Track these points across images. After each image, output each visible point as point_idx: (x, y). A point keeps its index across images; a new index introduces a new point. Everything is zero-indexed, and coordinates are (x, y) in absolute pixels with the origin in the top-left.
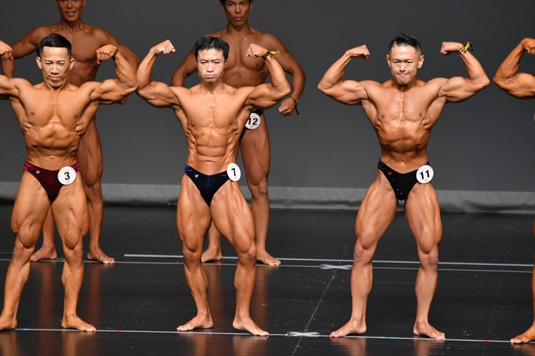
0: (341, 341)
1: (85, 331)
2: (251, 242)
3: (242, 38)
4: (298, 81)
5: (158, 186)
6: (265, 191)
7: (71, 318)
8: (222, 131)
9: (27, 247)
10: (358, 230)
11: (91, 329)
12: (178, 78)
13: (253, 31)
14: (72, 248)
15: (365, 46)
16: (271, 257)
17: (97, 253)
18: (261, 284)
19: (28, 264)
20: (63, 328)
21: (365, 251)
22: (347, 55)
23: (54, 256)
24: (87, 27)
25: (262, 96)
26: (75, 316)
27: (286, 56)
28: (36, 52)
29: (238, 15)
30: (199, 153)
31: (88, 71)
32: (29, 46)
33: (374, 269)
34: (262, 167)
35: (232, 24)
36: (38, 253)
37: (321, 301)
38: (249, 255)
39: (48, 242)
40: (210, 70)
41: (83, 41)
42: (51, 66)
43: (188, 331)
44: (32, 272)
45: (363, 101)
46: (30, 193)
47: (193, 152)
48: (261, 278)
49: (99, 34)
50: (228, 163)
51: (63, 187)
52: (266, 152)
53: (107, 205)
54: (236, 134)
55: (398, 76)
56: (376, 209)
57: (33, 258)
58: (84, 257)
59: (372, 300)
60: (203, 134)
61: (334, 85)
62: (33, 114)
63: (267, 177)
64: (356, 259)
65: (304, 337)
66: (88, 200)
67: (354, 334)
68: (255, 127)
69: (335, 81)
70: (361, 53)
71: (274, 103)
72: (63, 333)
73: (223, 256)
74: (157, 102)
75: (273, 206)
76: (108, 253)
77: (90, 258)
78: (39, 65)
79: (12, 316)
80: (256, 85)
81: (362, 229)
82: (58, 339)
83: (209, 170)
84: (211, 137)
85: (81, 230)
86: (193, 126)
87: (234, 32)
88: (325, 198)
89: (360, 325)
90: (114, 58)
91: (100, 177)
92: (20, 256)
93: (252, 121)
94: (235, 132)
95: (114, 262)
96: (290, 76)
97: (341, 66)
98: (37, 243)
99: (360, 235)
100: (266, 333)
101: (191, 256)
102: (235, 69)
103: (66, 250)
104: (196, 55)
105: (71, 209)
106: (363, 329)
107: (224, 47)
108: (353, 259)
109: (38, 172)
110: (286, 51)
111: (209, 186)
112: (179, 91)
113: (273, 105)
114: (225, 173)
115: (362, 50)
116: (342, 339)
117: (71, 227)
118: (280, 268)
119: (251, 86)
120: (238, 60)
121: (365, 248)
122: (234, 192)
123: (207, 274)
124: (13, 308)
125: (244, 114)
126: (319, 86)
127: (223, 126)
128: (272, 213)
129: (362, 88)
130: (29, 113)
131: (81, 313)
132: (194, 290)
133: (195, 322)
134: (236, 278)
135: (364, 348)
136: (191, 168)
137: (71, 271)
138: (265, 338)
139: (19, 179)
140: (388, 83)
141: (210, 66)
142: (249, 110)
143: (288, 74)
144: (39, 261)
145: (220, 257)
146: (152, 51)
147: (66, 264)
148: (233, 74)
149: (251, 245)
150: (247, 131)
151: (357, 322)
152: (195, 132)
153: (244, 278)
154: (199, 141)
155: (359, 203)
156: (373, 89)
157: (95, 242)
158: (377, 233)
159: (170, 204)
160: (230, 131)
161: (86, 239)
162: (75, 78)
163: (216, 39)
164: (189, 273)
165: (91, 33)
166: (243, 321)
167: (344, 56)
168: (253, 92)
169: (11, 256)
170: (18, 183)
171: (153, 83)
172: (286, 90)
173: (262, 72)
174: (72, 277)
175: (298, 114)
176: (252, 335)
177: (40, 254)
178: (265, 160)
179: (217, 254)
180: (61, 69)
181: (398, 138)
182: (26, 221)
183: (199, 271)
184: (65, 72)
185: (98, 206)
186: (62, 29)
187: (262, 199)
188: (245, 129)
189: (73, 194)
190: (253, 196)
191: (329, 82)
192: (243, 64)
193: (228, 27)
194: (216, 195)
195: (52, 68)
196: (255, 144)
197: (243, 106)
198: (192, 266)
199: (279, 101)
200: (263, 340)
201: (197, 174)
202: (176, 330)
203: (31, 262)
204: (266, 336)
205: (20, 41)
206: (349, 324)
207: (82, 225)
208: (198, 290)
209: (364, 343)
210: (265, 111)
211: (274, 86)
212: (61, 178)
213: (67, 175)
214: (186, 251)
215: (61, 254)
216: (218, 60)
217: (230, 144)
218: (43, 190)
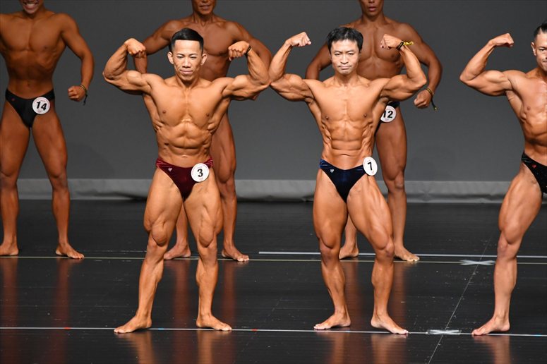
0: (483, 339)
1: (221, 330)
2: (388, 238)
3: (377, 29)
4: (434, 72)
5: (292, 181)
6: (401, 186)
7: (206, 317)
8: (357, 124)
9: (161, 245)
10: (502, 224)
11: (227, 328)
12: (313, 71)
13: (389, 21)
14: (206, 246)
15: (508, 34)
16: (410, 254)
17: (232, 250)
18: (400, 281)
19: (162, 263)
20: (198, 327)
21: (509, 245)
22: (490, 45)
23: (188, 254)
24: (219, 19)
25: (396, 87)
26: (210, 315)
27: (422, 46)
28: (168, 47)
29: (372, 5)
30: (333, 147)
31: (221, 65)
32: (162, 41)
33: (518, 265)
34: (398, 161)
35: (366, 15)
36: (172, 251)
37: (462, 298)
38: (387, 252)
39: (181, 240)
40: (344, 62)
41: (216, 35)
42: (183, 59)
43: (325, 329)
44: (166, 271)
45: (508, 92)
46: (162, 190)
47: (328, 147)
48: (399, 274)
49: (232, 28)
50: (364, 157)
51: (196, 184)
52: (402, 146)
53: (241, 201)
54: (371, 127)
55: (544, 64)
56: (520, 203)
57: (167, 256)
58: (219, 255)
59: (516, 296)
60: (338, 128)
61: (476, 76)
62: (164, 113)
63: (403, 171)
64: (500, 254)
65: (445, 335)
66: (222, 196)
67: (496, 332)
68: (390, 120)
69: (478, 72)
70: (505, 42)
71: (411, 94)
72: (199, 333)
73: (359, 252)
74: (290, 95)
75: (409, 201)
76: (242, 250)
77: (224, 256)
78: (171, 60)
79: (146, 316)
80: (390, 77)
81: (506, 223)
82: (193, 339)
83: (345, 165)
84: (346, 130)
85: (215, 227)
86: (327, 119)
87: (369, 23)
88: (464, 192)
89: (504, 321)
90: (246, 55)
91: (234, 173)
92: (154, 254)
93: (387, 114)
94: (370, 125)
95: (248, 259)
96: (426, 67)
97: (485, 56)
98: (171, 242)
99: (504, 229)
100: (405, 331)
101: (329, 253)
102: (370, 60)
103: (200, 248)
104: (330, 47)
105: (205, 206)
106: (507, 327)
107: (358, 38)
108: (496, 254)
109: (170, 169)
110: (423, 42)
111: (345, 181)
112: (313, 84)
113: (409, 97)
114: (362, 167)
115: (506, 39)
116: (484, 337)
117: (205, 225)
118: (418, 264)
119: (386, 77)
120: (373, 51)
121: (510, 243)
122: (371, 187)
123: (343, 272)
124: (147, 307)
125: (379, 106)
126: (462, 78)
127: (357, 120)
128: (409, 208)
129: (506, 79)
130: (161, 111)
131: (216, 311)
132: (331, 287)
133: (333, 321)
134: (373, 275)
135: (508, 346)
136: (326, 163)
137: (206, 269)
138: (405, 337)
139: (151, 176)
140: (533, 73)
141: (344, 58)
142: (384, 102)
143: (423, 66)
144: (172, 259)
145: (357, 253)
146: (288, 43)
147: (200, 262)
148: (368, 66)
149: (388, 241)
150: (382, 124)
151: (500, 320)
152: (329, 127)
153: (382, 275)
154: (334, 135)
155: (502, 197)
156: (517, 79)
157: (229, 240)
158: (521, 227)
159: (305, 200)
160: (365, 124)
161: (220, 236)
162: (208, 72)
163: (350, 29)
164: (326, 270)
165: (224, 27)
166: (381, 319)
167: (487, 46)
168: (387, 84)
169: (144, 255)
170: (149, 180)
171: (287, 75)
172: (422, 81)
173: (397, 63)
174: (207, 275)
175: (434, 106)
176: (391, 333)
177: (174, 252)
178: (401, 154)
179: (354, 251)
180: (194, 62)
181: (544, 131)
182: (159, 219)
183: (336, 269)
184: (197, 66)
185: (232, 203)
186: (194, 22)
187: (399, 194)
188: (381, 122)
189: (206, 190)
190: (389, 192)
191: (472, 73)
192: (377, 55)
193: (362, 17)
194: (352, 190)
195: (184, 62)
196: (390, 138)
197: (378, 98)
198: (330, 263)
199: (415, 92)
200: (403, 339)
201: (332, 169)
202: (313, 329)
203: (165, 260)
204: (405, 334)
205: (152, 36)
206: (492, 321)
207: (216, 222)
208: (336, 288)
209: (507, 340)
210: (401, 103)
211: (409, 77)
212: (195, 175)
213: (201, 172)
214: (324, 248)
215: (195, 252)
216: (352, 51)
217: (365, 137)
218: (175, 187)
